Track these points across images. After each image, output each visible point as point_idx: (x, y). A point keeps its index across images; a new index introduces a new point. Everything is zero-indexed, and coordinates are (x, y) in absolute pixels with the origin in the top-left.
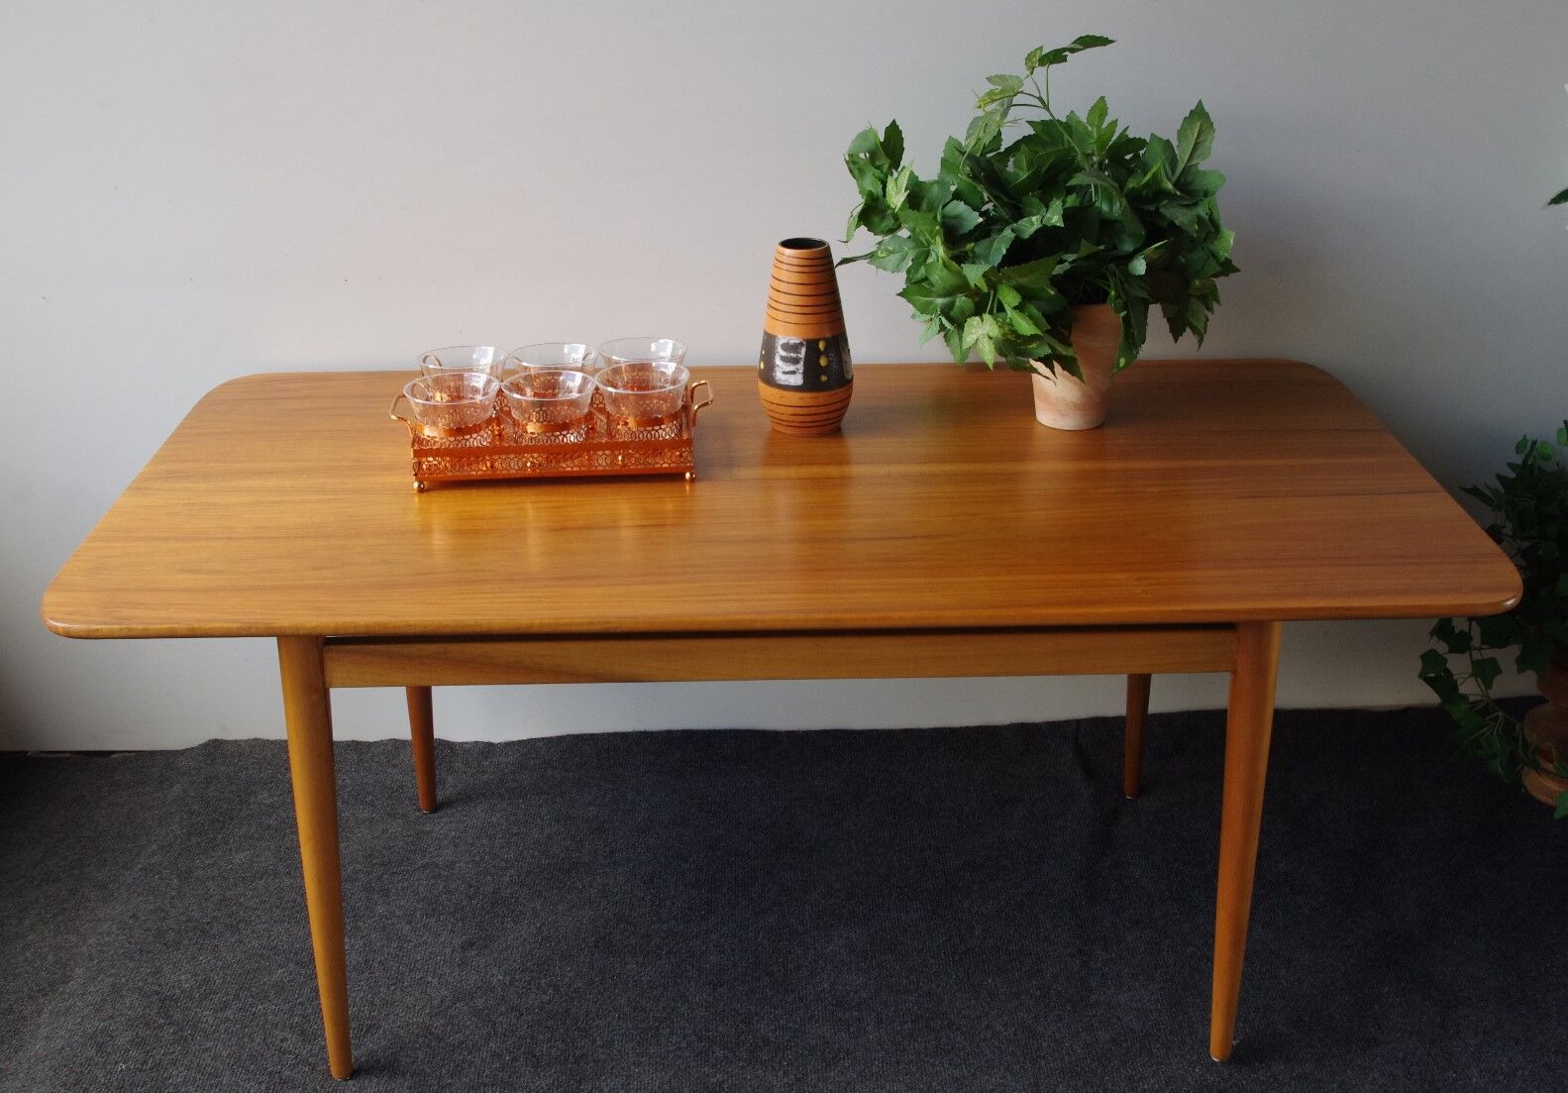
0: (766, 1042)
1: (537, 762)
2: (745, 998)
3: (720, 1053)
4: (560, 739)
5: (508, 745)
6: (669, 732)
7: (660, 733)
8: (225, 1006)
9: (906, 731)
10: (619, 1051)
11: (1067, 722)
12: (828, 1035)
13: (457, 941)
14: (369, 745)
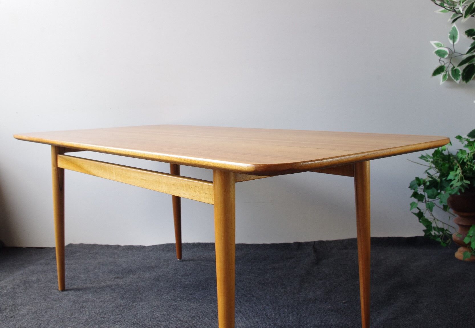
0: (194, 298)
1: (156, 250)
2: (192, 290)
3: (179, 299)
4: (164, 245)
5: (149, 247)
6: (194, 243)
7: (192, 243)
8: (41, 284)
9: (263, 244)
10: (149, 297)
11: (311, 242)
12: (214, 298)
13: (114, 276)
14: (111, 246)
